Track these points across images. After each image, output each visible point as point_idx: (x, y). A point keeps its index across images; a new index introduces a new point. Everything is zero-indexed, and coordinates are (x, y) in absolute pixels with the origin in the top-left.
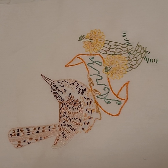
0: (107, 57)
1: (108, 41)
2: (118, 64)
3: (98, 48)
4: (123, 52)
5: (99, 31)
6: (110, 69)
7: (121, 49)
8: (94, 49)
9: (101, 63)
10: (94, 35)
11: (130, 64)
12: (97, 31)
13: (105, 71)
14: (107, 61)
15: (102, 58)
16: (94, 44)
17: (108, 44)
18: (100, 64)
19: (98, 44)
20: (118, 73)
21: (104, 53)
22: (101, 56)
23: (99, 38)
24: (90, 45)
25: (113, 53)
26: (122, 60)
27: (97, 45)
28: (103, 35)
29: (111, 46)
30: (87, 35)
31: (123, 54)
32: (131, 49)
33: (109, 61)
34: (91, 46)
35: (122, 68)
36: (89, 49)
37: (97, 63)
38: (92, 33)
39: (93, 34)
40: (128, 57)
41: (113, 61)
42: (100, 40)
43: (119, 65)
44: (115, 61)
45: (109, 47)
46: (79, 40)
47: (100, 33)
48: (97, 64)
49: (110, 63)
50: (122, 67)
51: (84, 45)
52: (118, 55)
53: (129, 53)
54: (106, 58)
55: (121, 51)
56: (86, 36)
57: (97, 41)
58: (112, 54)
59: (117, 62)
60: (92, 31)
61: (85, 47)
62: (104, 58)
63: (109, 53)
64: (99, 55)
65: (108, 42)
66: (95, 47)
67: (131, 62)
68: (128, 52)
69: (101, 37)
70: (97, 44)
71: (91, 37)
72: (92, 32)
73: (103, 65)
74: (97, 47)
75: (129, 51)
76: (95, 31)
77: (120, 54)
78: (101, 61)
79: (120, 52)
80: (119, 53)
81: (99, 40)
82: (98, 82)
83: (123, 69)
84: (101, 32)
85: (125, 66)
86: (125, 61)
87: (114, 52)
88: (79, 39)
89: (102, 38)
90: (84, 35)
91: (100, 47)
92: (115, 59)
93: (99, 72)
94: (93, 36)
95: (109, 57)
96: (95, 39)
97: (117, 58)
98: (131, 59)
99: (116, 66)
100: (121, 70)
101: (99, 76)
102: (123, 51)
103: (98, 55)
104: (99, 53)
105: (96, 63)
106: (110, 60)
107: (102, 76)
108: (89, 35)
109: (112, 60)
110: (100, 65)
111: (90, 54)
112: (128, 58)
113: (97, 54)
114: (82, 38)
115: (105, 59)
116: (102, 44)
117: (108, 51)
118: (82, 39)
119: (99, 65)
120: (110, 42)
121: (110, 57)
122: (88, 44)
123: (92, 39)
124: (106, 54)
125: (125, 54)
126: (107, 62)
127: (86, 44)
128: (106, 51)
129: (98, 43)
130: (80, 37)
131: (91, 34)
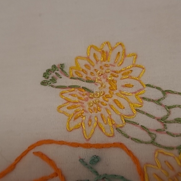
1: (159, 88)
3: (116, 118)
5: (120, 49)
8: (100, 121)
10: (99, 65)
12: (113, 49)
16: (101, 99)
17: (158, 102)
19: (115, 101)
23: (120, 75)
24: (86, 104)
27: (115, 106)
28: (138, 63)
29: (172, 110)
30: (74, 65)
34: (87, 107)
36: (79, 120)
38: (94, 55)
39: (97, 61)
42: (126, 86)
45: (161, 112)
46: (43, 83)
47: (125, 56)
51: (61, 102)
56: (71, 68)
57: (111, 89)
58: (179, 148)
60: (92, 47)
61: (63, 113)
65: (158, 95)
66: (103, 111)
69: (127, 74)
70: (111, 101)
71: (89, 72)
72: (93, 51)
74: (112, 112)
76: (106, 48)
81: (120, 83)
84: (128, 52)
88: (44, 79)
89: (130, 77)
90: (62, 66)
91: (124, 112)
94: (97, 67)
95: (162, 158)
96: (104, 80)
104: (119, 138)
108: (82, 63)
111: (83, 141)
114: (53, 74)
115: (147, 164)
116: (133, 98)
117: (158, 131)
118: (54, 80)
120: (165, 92)
122: (77, 100)
123: (92, 77)
127: (70, 97)
128: (150, 133)
129: (115, 97)
130: (49, 71)
131: (88, 58)
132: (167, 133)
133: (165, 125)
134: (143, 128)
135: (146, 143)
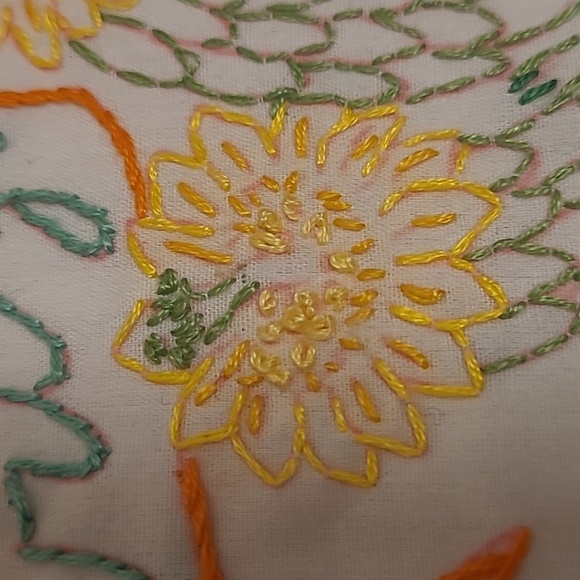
0: (193, 138)
2: (356, 238)
4: (421, 72)
6: (223, 323)
7: (407, 21)
9: (98, 216)
11: (545, 241)
13: (155, 351)
14: (183, 188)
15: (122, 140)
18: (85, 231)
20: (340, 380)
21: (144, 81)
22: (106, 118)
25: (279, 76)
26: (413, 179)
31: (428, 94)
32: (551, 26)
33: (220, 197)
35: (406, 308)
37: (39, 210)
40: (503, 141)
41: (273, 200)
43: (364, 262)
44: (301, 194)
48: (48, 229)
49: (226, 217)
50: (406, 290)
52: (353, 106)
53: (528, 84)
54: (185, 149)
55: (403, 55)
58: (273, 98)
59: (332, 202)
62: (145, 145)
63: (221, 72)
64: (82, 98)
67: (553, 217)
68: (506, 64)
73: (121, 255)
75: (521, 56)
77: (383, 100)
78: (108, 188)
79: (392, 68)
80: (373, 86)
82: (29, 519)
83: (421, 314)
85: (452, 279)
86: (459, 203)
87: (302, 63)
92: (305, 165)
93: (59, 350)
95: (214, 133)
97: (341, 148)
98: (548, 166)
99: (321, 278)
100: (396, 330)
101: (58, 412)
102: (426, 58)
103: (64, 95)
104: (77, 73)
105: (28, 219)
106: (239, 181)
107: (106, 426)
109: (267, 181)
110: (85, 252)
112: (503, 163)
113: (50, 82)
115: (164, 156)
117: (212, 44)
119: (67, 242)
121: (239, 136)
124: (187, 83)
125: (467, 96)
126: (188, 212)
128: (180, 54)
132: (240, 51)
133: (233, 29)
134: (160, 36)
135: (164, 85)
